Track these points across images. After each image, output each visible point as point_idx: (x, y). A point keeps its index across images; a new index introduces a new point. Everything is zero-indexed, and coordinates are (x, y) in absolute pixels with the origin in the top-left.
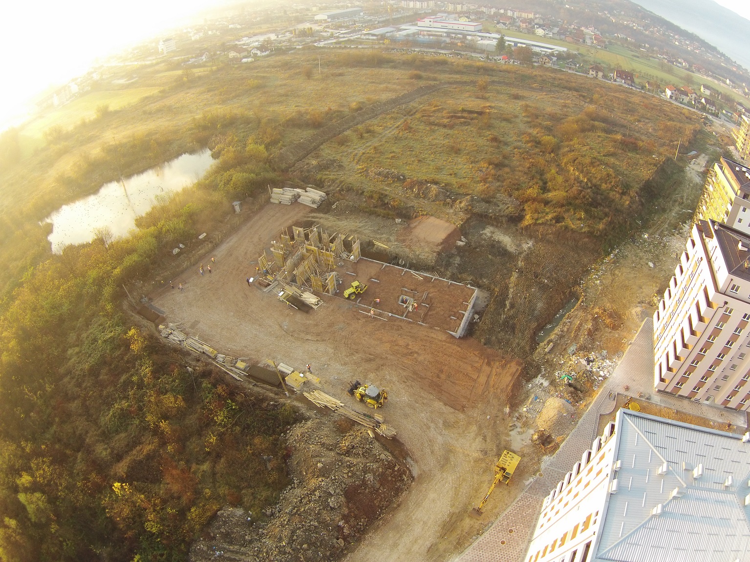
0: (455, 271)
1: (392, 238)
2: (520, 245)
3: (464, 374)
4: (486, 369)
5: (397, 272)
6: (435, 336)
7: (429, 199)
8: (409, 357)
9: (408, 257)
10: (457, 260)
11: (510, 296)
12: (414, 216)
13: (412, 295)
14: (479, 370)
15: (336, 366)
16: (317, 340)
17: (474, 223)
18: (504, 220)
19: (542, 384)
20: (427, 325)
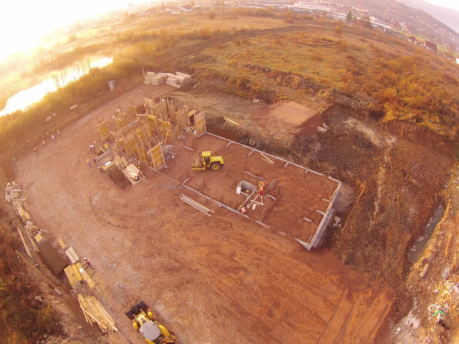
0: (314, 158)
1: (246, 116)
2: (384, 140)
3: (311, 312)
4: (345, 304)
5: (244, 152)
6: (276, 246)
7: (292, 87)
8: (232, 275)
9: (260, 136)
10: (318, 146)
11: (379, 195)
12: (274, 100)
13: (255, 181)
14: (334, 307)
15: (127, 268)
16: (119, 226)
17: (336, 112)
18: (367, 113)
19: (412, 325)
20: (269, 226)
